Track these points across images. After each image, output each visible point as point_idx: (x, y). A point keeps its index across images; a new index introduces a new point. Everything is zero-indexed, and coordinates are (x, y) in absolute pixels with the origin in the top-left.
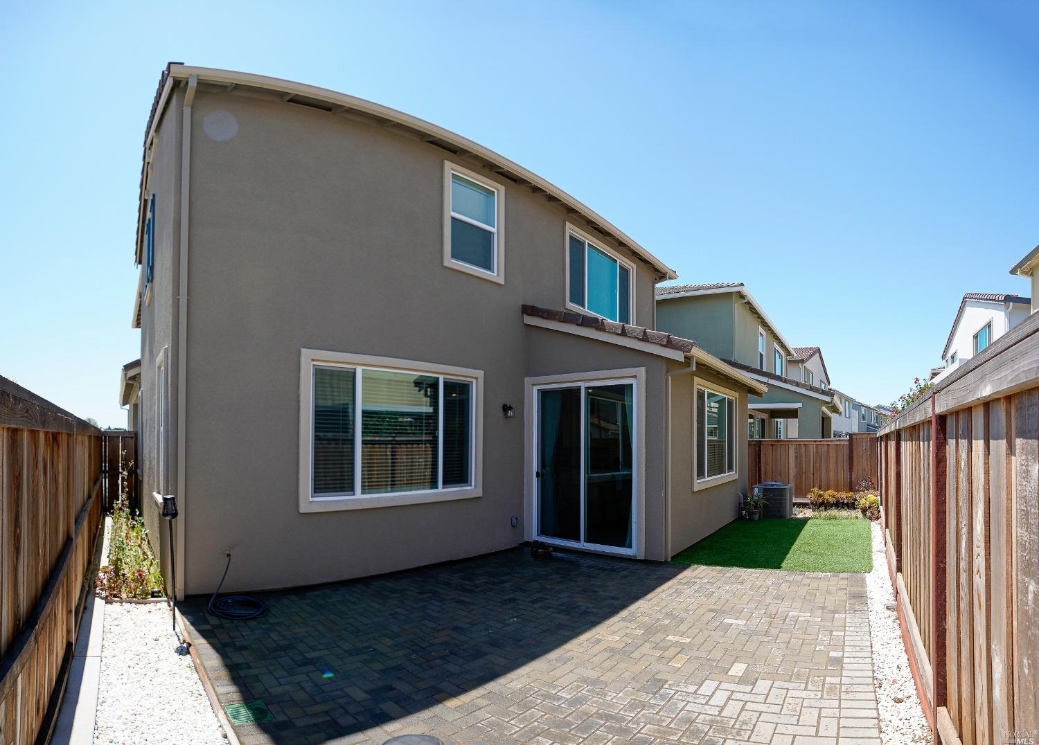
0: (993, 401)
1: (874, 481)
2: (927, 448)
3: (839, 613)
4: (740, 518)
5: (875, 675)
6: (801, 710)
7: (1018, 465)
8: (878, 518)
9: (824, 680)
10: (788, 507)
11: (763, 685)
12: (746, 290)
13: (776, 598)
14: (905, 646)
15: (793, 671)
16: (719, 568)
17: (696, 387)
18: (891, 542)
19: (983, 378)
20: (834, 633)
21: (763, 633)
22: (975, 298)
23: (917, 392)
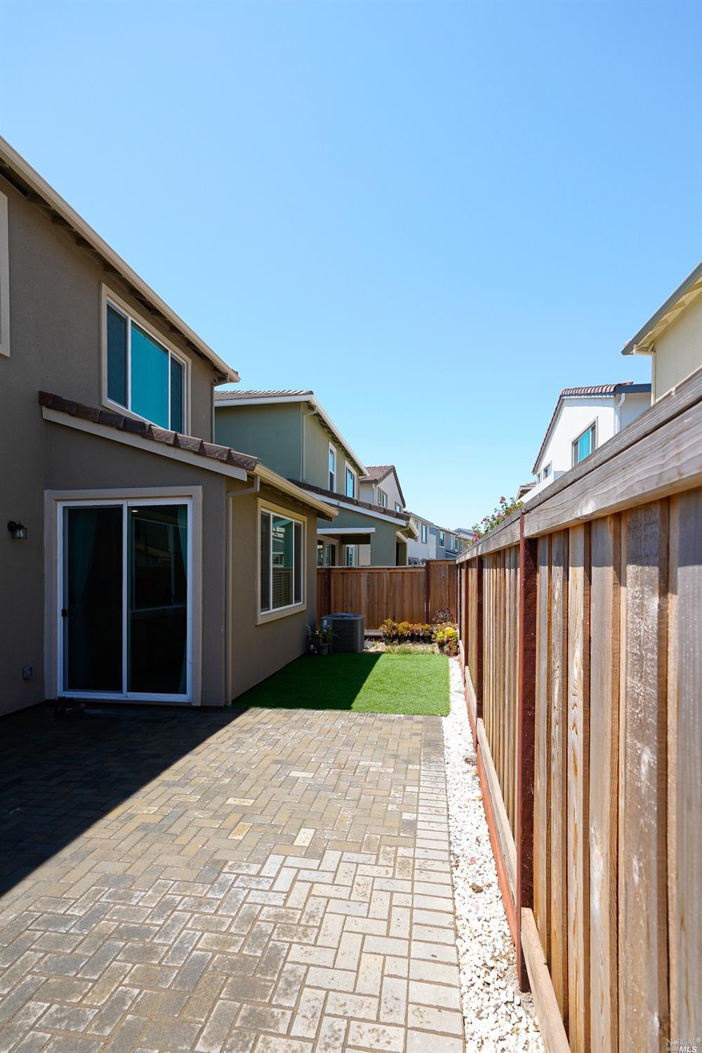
0: (597, 520)
1: (452, 612)
2: (513, 577)
3: (413, 763)
4: (307, 653)
5: (452, 848)
6: (371, 895)
7: (630, 598)
8: (456, 654)
9: (396, 851)
10: (359, 640)
11: (332, 857)
12: (316, 400)
13: (346, 744)
14: (485, 812)
15: (363, 838)
16: (285, 711)
17: (260, 509)
18: (471, 683)
19: (583, 493)
20: (408, 789)
21: (332, 787)
22: (575, 395)
23: (502, 513)
